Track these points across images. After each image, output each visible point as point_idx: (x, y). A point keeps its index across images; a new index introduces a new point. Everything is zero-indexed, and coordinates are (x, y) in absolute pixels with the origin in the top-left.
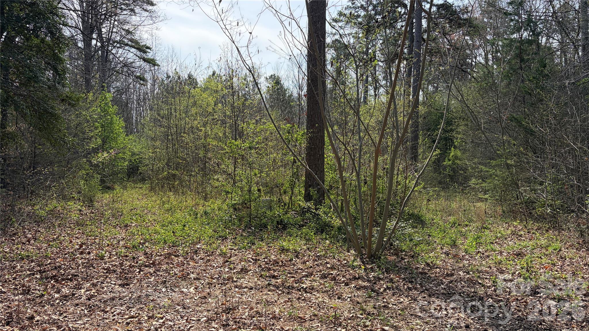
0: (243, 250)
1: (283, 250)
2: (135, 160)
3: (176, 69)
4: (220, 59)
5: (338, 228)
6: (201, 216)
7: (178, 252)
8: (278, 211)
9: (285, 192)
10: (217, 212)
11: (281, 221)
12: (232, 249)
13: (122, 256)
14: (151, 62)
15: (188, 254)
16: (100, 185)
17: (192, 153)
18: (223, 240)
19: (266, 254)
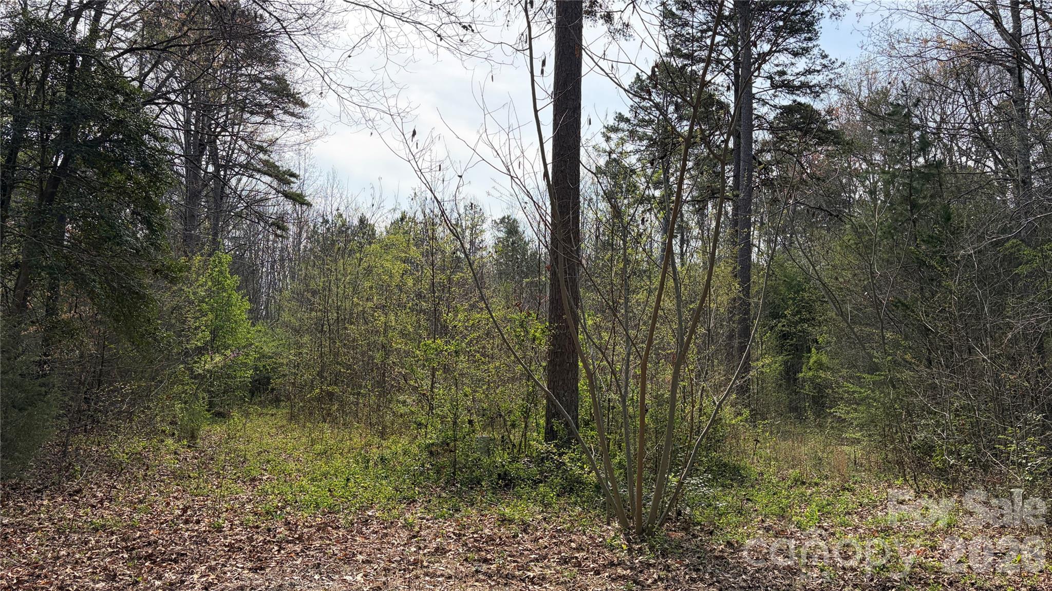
0: (440, 520)
1: (504, 521)
2: (264, 366)
3: (338, 210)
4: (413, 195)
5: (596, 486)
6: (376, 465)
7: (338, 521)
8: (501, 457)
9: (513, 426)
10: (401, 458)
11: (505, 474)
12: (424, 518)
13: (250, 527)
14: (298, 198)
15: (353, 524)
16: (209, 411)
17: (363, 355)
18: (410, 504)
19: (476, 526)
